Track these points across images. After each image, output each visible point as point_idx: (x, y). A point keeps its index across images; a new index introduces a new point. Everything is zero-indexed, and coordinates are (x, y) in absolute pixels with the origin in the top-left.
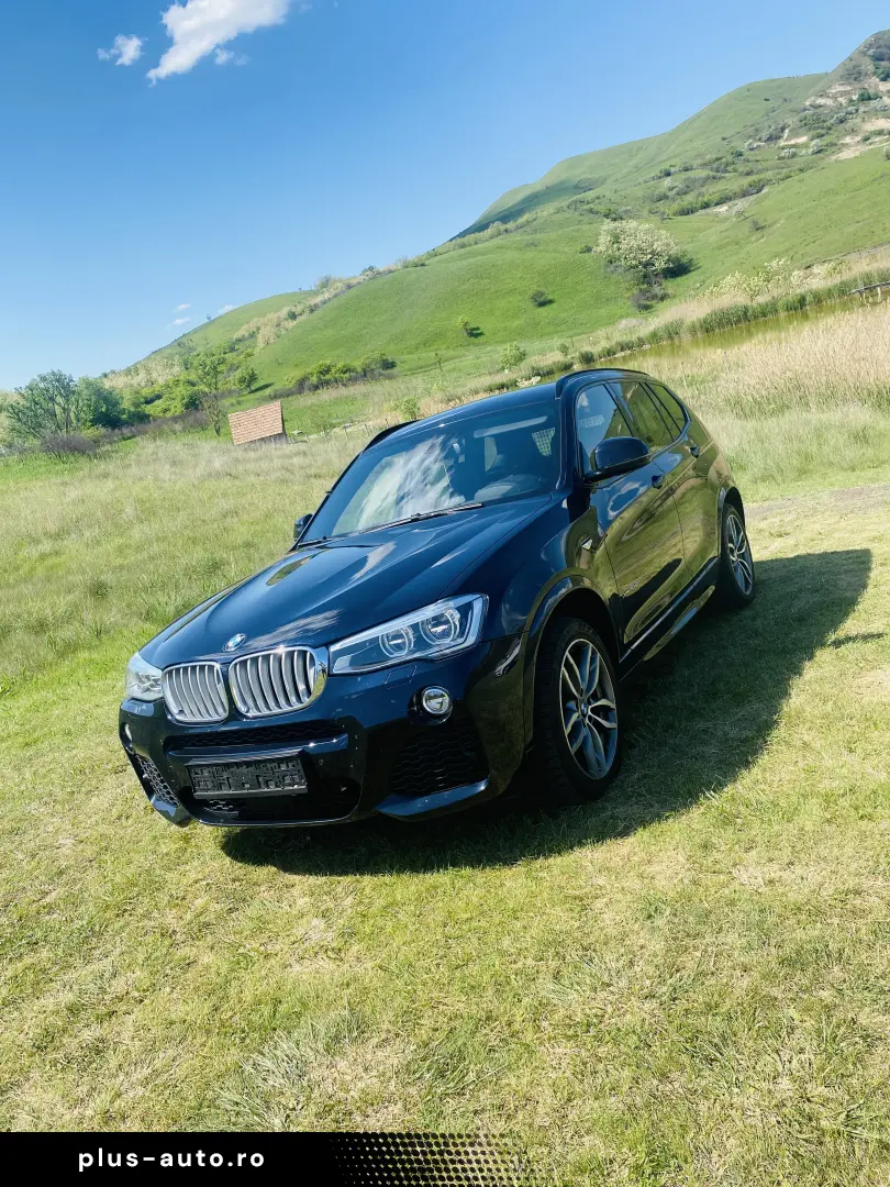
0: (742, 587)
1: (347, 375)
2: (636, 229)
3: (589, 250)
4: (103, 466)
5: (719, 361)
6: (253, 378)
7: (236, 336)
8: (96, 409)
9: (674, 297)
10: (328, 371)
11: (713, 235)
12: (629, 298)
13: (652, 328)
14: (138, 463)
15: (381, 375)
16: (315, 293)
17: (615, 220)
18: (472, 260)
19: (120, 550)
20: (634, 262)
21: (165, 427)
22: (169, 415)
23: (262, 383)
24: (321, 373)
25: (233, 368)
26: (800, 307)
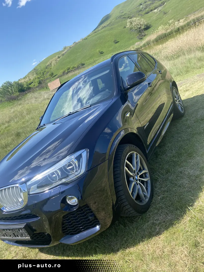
0: (181, 111)
1: (74, 69)
2: (136, 20)
3: (125, 27)
4: (20, 102)
5: (161, 48)
6: (52, 74)
7: (47, 65)
8: (18, 88)
9: (147, 35)
10: (69, 69)
11: (154, 18)
12: (137, 37)
13: (143, 43)
14: (28, 99)
15: (81, 67)
16: (63, 51)
17: (130, 19)
18: (98, 35)
19: (23, 123)
20: (136, 28)
21: (35, 89)
22: (35, 86)
23: (55, 75)
24: (68, 70)
25: (48, 72)
26: (179, 31)
